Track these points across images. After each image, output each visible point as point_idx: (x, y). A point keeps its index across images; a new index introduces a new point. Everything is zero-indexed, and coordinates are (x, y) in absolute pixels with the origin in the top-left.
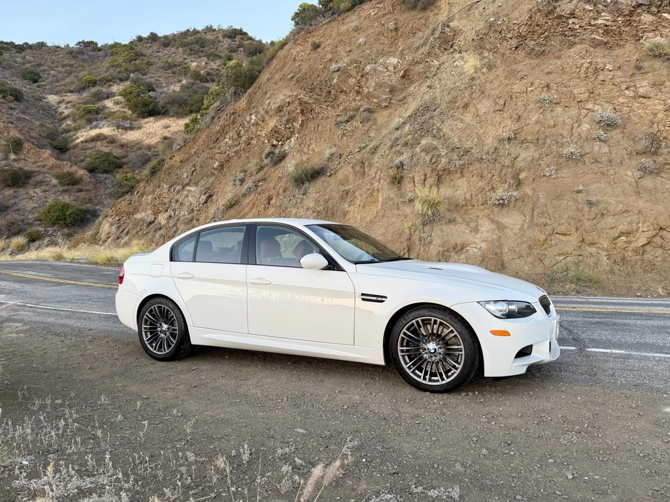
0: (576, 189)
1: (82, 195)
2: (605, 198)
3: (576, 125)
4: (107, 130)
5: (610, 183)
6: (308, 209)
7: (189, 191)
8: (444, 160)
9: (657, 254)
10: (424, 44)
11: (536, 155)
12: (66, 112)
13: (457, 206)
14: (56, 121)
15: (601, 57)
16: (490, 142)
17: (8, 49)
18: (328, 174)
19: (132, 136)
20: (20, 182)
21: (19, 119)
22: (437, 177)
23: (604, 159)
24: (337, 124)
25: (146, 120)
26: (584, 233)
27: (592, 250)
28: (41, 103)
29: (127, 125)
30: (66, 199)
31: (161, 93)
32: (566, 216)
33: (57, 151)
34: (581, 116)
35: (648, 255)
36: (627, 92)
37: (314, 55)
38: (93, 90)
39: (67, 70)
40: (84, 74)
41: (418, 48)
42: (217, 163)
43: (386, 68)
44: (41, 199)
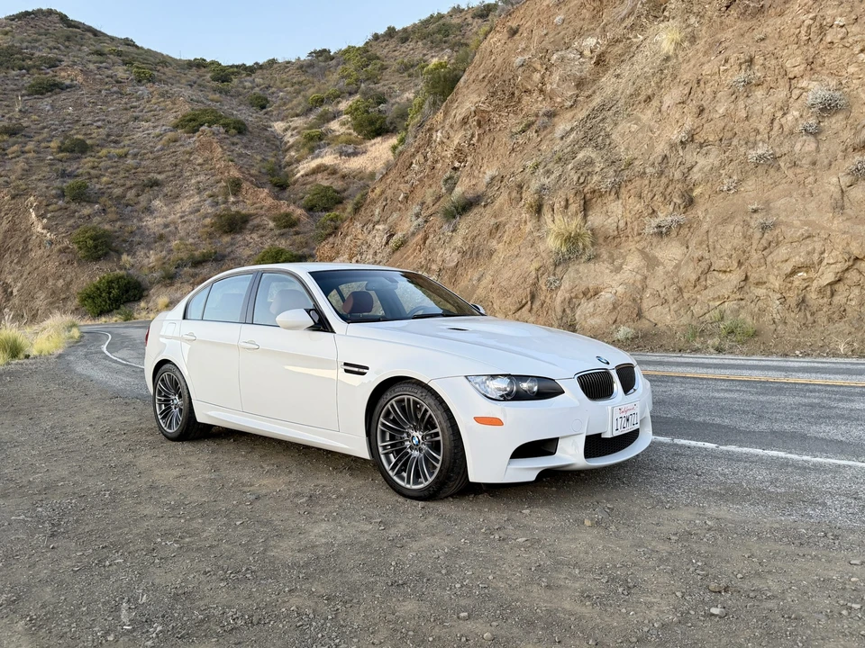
1: (298, 238)
2: (790, 218)
3: (779, 114)
4: (328, 159)
5: (803, 196)
6: (454, 249)
7: (377, 230)
8: (595, 178)
9: (851, 296)
10: (630, 14)
11: (717, 163)
12: (292, 140)
13: (606, 238)
14: (281, 152)
16: (661, 148)
17: (239, 73)
18: (483, 204)
19: (355, 163)
20: (238, 228)
21: (240, 155)
22: (582, 202)
23: (805, 162)
24: (513, 135)
25: (373, 141)
26: (750, 268)
27: (761, 291)
28: (267, 133)
29: (350, 151)
30: (282, 244)
31: (393, 105)
32: (729, 247)
33: (277, 189)
34: (790, 100)
35: (838, 298)
36: (861, 56)
37: (510, 45)
38: (321, 110)
39: (295, 90)
40: (312, 93)
41: (623, 20)
42: (402, 195)
43: (581, 54)
44: (257, 245)
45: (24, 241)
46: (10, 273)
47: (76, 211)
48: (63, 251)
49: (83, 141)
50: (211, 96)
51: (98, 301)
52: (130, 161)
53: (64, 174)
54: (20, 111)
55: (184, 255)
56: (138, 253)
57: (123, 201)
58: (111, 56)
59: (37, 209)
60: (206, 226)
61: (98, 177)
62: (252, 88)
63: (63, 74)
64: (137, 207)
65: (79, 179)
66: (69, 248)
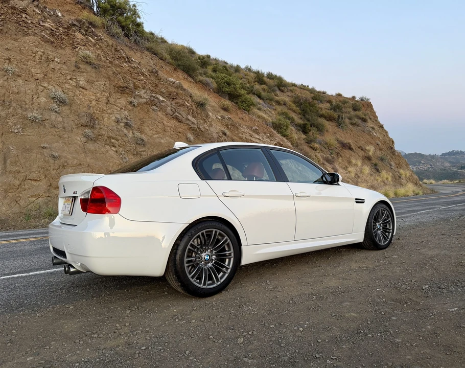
0: (42, 145)
2: (64, 154)
3: (35, 97)
5: (65, 144)
15: (50, 51)
26: (51, 179)
32: (36, 166)
34: (38, 91)
36: (71, 82)
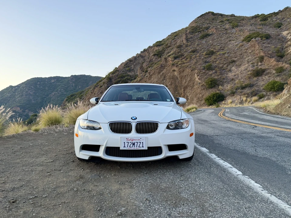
14: (284, 43)
17: (271, 16)
20: (260, 74)
21: (265, 47)
28: (279, 37)
30: (278, 79)
33: (279, 58)
44: (267, 80)
45: (193, 83)
46: (189, 93)
47: (208, 73)
48: (202, 86)
49: (213, 51)
50: (258, 27)
51: (210, 101)
52: (226, 55)
53: (206, 62)
54: (197, 45)
55: (239, 85)
56: (224, 85)
57: (223, 69)
58: (226, 22)
59: (197, 73)
60: (249, 75)
61: (216, 62)
62: (276, 21)
63: (210, 31)
64: (226, 70)
65: (210, 63)
66: (204, 85)
